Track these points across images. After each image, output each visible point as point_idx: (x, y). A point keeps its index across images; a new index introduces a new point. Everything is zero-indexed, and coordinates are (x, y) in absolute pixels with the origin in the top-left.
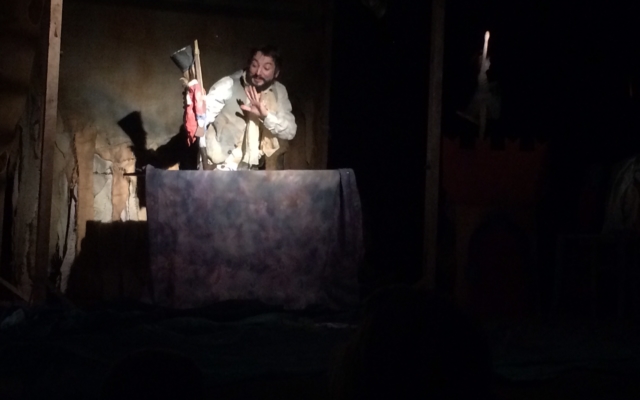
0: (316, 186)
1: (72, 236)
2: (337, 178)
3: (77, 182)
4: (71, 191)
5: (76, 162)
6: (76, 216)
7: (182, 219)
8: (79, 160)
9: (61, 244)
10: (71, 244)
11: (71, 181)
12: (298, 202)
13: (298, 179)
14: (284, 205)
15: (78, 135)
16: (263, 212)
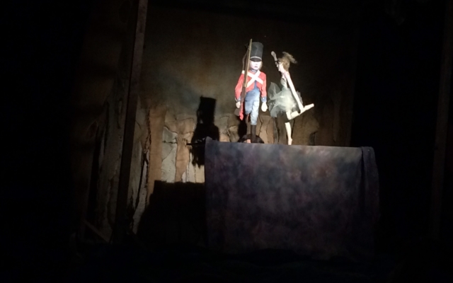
0: (342, 159)
1: (143, 191)
2: (359, 154)
3: (149, 148)
4: (144, 156)
5: (150, 132)
6: (147, 176)
7: (232, 181)
8: (152, 131)
9: (135, 197)
10: (143, 198)
11: (144, 147)
12: (327, 172)
13: (327, 153)
14: (315, 174)
15: (152, 111)
16: (298, 179)
